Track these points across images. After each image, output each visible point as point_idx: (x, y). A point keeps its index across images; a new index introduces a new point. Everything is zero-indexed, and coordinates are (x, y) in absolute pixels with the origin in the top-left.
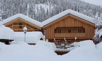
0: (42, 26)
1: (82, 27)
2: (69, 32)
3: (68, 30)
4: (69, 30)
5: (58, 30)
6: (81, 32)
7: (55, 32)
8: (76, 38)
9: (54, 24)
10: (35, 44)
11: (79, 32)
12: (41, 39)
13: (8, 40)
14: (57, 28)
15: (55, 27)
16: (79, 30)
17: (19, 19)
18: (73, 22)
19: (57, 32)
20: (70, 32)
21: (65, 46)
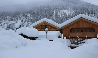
0: (60, 27)
1: (92, 28)
2: (81, 31)
7: (71, 32)
8: (86, 37)
9: (70, 26)
10: (53, 40)
11: (89, 32)
12: (59, 37)
13: (34, 37)
15: (71, 28)
16: (90, 30)
17: (45, 22)
18: (85, 24)
19: (72, 31)
20: (83, 32)
21: (77, 42)
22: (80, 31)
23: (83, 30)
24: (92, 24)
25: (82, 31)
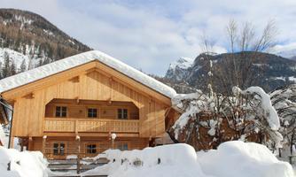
3: (90, 110)
4: (92, 110)
5: (58, 108)
6: (125, 117)
7: (48, 114)
11: (120, 117)
14: (54, 101)
15: (49, 99)
16: (120, 111)
19: (54, 114)
20: (95, 116)
21: (78, 160)
22: (86, 113)
23: (95, 110)
24: (131, 90)
25: (92, 114)
